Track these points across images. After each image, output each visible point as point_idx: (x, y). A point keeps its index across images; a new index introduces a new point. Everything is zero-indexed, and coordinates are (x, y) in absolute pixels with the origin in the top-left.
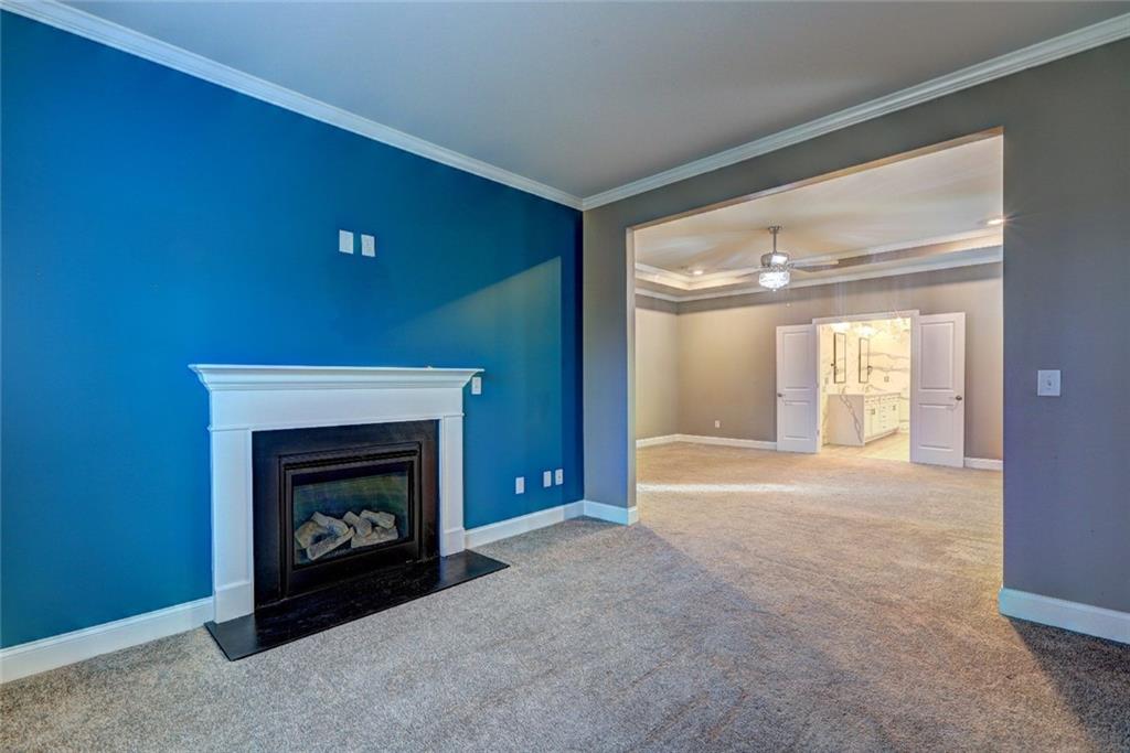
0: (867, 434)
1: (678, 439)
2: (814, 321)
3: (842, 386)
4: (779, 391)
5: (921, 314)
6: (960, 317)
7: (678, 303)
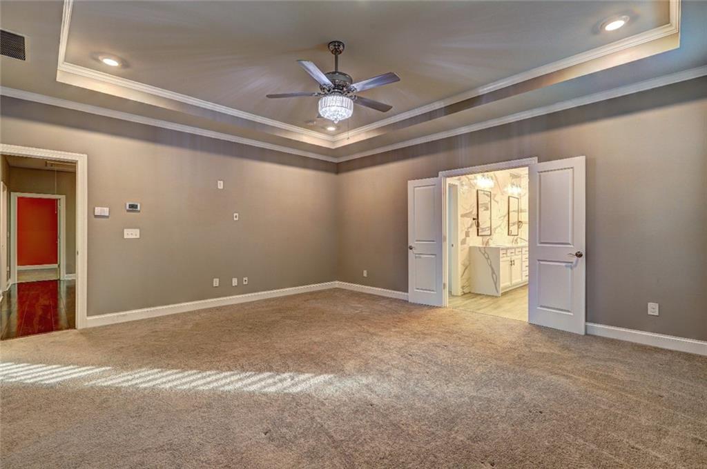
0: (504, 283)
1: (337, 286)
2: (440, 173)
3: (486, 239)
4: (410, 244)
5: (539, 161)
6: (579, 162)
7: (338, 164)
